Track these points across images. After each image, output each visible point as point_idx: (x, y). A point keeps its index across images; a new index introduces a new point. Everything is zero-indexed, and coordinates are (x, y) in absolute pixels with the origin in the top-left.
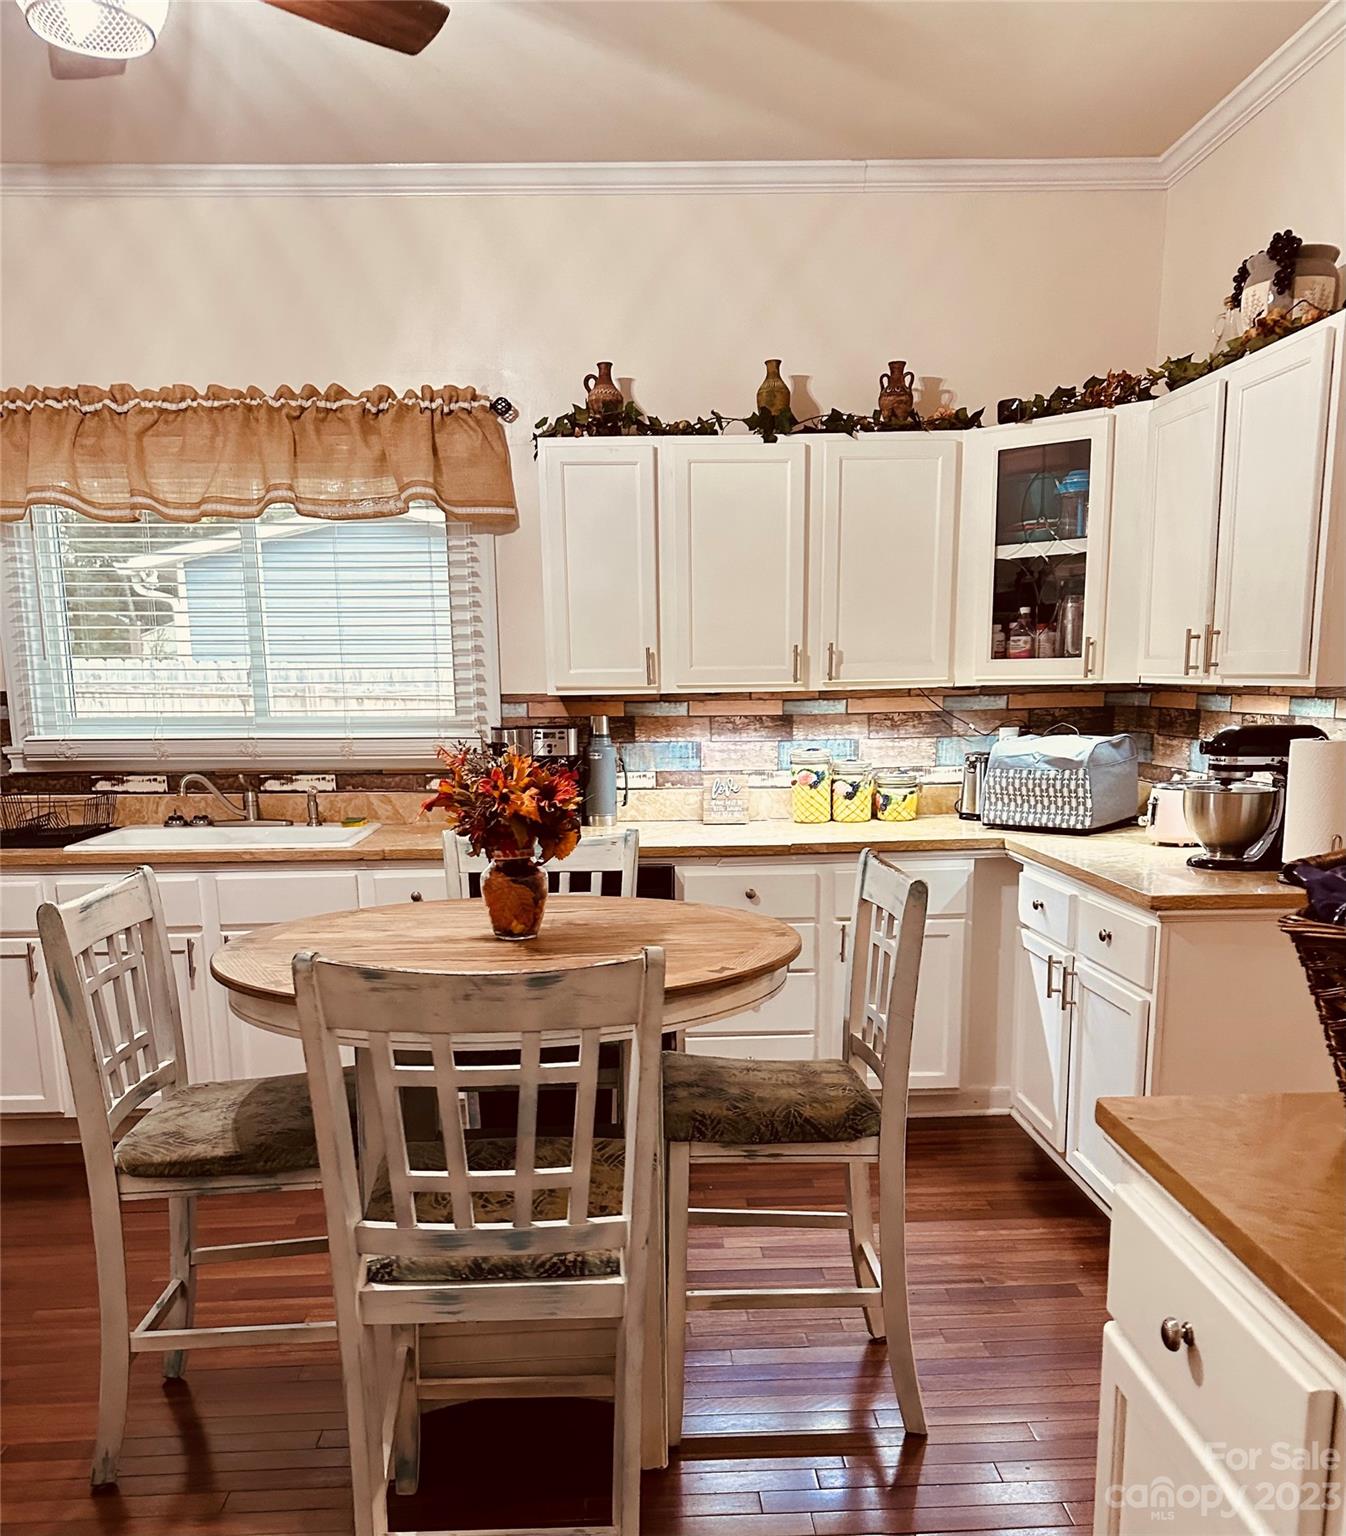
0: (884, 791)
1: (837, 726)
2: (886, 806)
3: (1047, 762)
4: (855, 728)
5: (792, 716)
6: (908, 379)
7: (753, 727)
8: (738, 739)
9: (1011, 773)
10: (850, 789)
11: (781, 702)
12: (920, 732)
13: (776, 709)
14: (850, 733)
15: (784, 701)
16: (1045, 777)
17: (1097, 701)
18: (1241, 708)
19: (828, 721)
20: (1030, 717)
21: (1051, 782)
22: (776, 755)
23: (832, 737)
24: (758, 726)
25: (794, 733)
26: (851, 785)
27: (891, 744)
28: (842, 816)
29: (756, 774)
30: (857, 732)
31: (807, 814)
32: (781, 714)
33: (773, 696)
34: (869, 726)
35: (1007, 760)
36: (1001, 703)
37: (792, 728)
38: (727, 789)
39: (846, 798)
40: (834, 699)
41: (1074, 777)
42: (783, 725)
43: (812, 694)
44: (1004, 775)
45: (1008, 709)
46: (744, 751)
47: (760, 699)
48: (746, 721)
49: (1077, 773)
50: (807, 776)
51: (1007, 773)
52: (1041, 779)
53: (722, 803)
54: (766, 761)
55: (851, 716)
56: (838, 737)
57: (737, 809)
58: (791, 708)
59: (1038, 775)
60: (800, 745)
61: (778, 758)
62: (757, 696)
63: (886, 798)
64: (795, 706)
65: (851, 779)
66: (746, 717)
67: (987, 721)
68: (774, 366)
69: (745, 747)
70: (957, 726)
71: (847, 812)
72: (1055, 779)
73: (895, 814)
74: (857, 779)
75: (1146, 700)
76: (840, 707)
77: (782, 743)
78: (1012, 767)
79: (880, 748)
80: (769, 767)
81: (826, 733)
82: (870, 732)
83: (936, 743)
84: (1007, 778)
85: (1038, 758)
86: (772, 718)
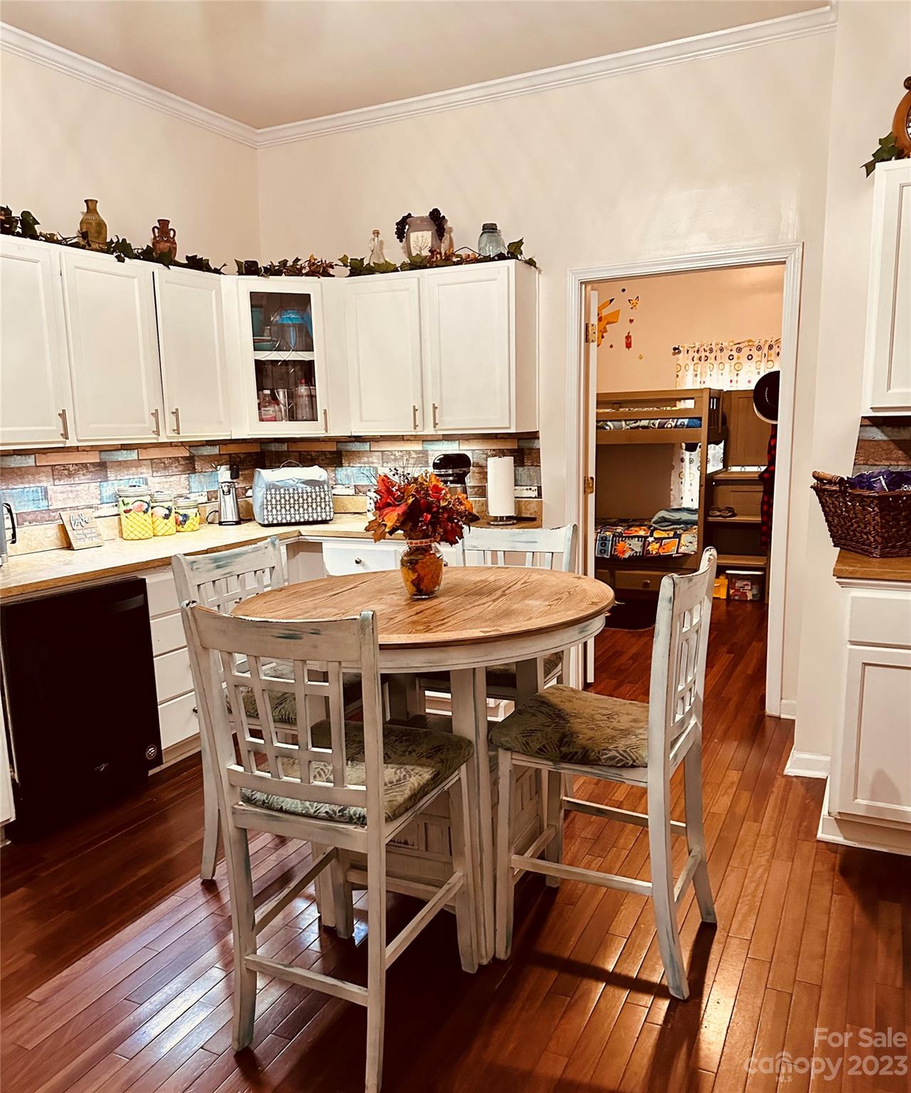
0: (182, 512)
1: (134, 469)
2: (185, 521)
3: (303, 483)
4: (144, 470)
5: (105, 462)
6: (172, 233)
7: (82, 472)
8: (73, 482)
9: (282, 491)
10: (167, 512)
11: (98, 452)
12: (179, 471)
13: (94, 458)
14: (142, 473)
15: (100, 451)
16: (304, 492)
17: (255, 449)
18: (379, 448)
19: (128, 465)
20: (230, 459)
21: (309, 494)
22: (99, 492)
23: (131, 477)
24: (85, 471)
25: (109, 475)
26: (167, 509)
27: (165, 480)
28: (163, 531)
29: (87, 508)
30: (145, 472)
31: (143, 532)
32: (99, 461)
33: (93, 448)
34: (152, 468)
35: (277, 483)
36: (215, 450)
37: (106, 471)
38: (81, 521)
39: (164, 518)
40: (130, 450)
41: (322, 490)
42: (100, 470)
43: (116, 446)
44: (278, 492)
45: (220, 455)
46: (77, 491)
47: (84, 451)
48: (77, 468)
49: (323, 488)
50: (142, 505)
51: (280, 491)
52: (303, 493)
53: (81, 532)
54: (93, 497)
55: (141, 461)
56: (135, 476)
57: (94, 535)
58: (107, 457)
59: (300, 491)
60: (113, 484)
61: (101, 494)
62: (83, 448)
63: (185, 516)
64: (108, 455)
65: (166, 505)
66: (76, 464)
67: (210, 462)
68: (91, 205)
69: (78, 488)
70: (198, 467)
71: (166, 528)
72: (311, 492)
73: (192, 526)
74: (170, 504)
75: (285, 447)
76: (133, 455)
77: (102, 483)
78: (282, 488)
79: (159, 483)
80: (96, 502)
81: (127, 475)
82: (153, 472)
83: (188, 478)
84: (280, 494)
85: (297, 481)
86: (93, 464)
